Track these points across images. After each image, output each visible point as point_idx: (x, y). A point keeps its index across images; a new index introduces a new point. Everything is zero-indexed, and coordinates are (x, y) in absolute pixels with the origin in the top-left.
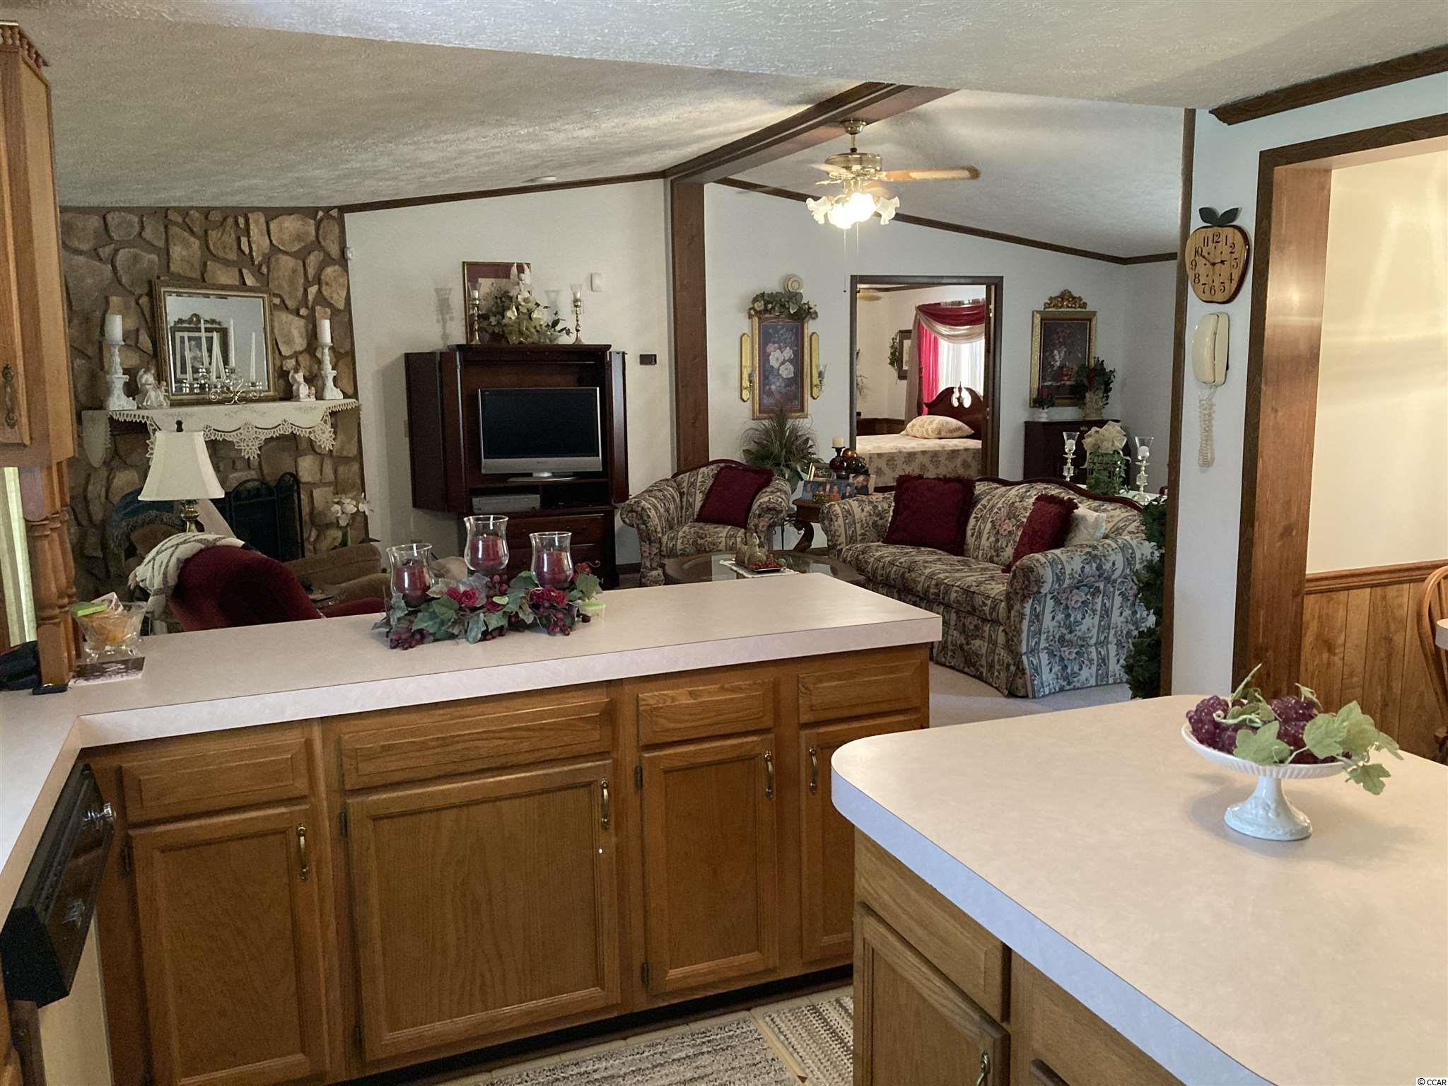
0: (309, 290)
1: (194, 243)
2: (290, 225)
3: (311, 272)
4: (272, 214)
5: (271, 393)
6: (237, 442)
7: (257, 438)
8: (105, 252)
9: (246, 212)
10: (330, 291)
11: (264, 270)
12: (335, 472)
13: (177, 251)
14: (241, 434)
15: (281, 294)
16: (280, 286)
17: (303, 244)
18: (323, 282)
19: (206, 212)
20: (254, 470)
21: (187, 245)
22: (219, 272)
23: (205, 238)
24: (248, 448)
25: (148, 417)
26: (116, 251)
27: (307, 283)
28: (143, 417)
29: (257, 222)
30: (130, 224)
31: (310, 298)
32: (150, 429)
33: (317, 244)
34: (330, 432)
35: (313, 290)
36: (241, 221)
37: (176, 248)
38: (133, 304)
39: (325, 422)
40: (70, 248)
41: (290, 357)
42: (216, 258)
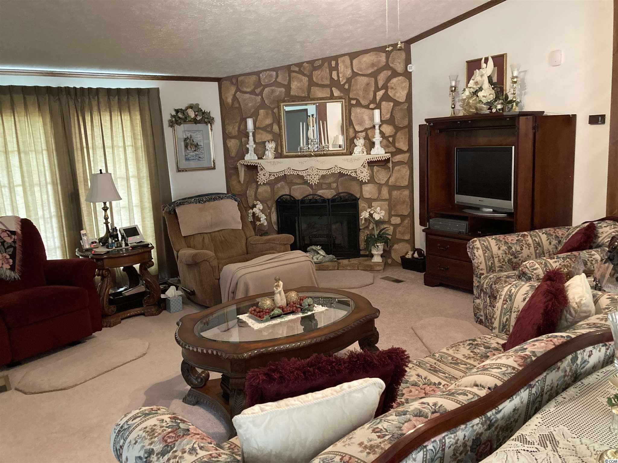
0: (377, 93)
1: (304, 79)
2: (367, 59)
3: (380, 84)
4: (353, 56)
5: (345, 151)
6: (306, 176)
7: (318, 174)
8: (258, 91)
9: (336, 58)
10: (393, 92)
11: (346, 86)
12: (390, 195)
13: (295, 85)
14: (308, 172)
15: (358, 98)
16: (357, 94)
17: (376, 68)
18: (389, 87)
19: (311, 62)
20: (333, 189)
21: (300, 81)
22: (317, 92)
23: (310, 77)
24: (311, 179)
25: (258, 163)
26: (263, 90)
27: (377, 89)
28: (256, 163)
29: (343, 62)
30: (271, 76)
31: (378, 98)
32: (259, 169)
33: (387, 67)
34: (367, 172)
35: (380, 94)
36: (333, 63)
37: (294, 83)
38: (270, 112)
39: (364, 167)
40: (242, 91)
41: (361, 132)
42: (317, 85)
